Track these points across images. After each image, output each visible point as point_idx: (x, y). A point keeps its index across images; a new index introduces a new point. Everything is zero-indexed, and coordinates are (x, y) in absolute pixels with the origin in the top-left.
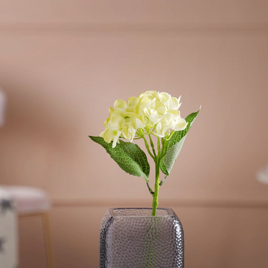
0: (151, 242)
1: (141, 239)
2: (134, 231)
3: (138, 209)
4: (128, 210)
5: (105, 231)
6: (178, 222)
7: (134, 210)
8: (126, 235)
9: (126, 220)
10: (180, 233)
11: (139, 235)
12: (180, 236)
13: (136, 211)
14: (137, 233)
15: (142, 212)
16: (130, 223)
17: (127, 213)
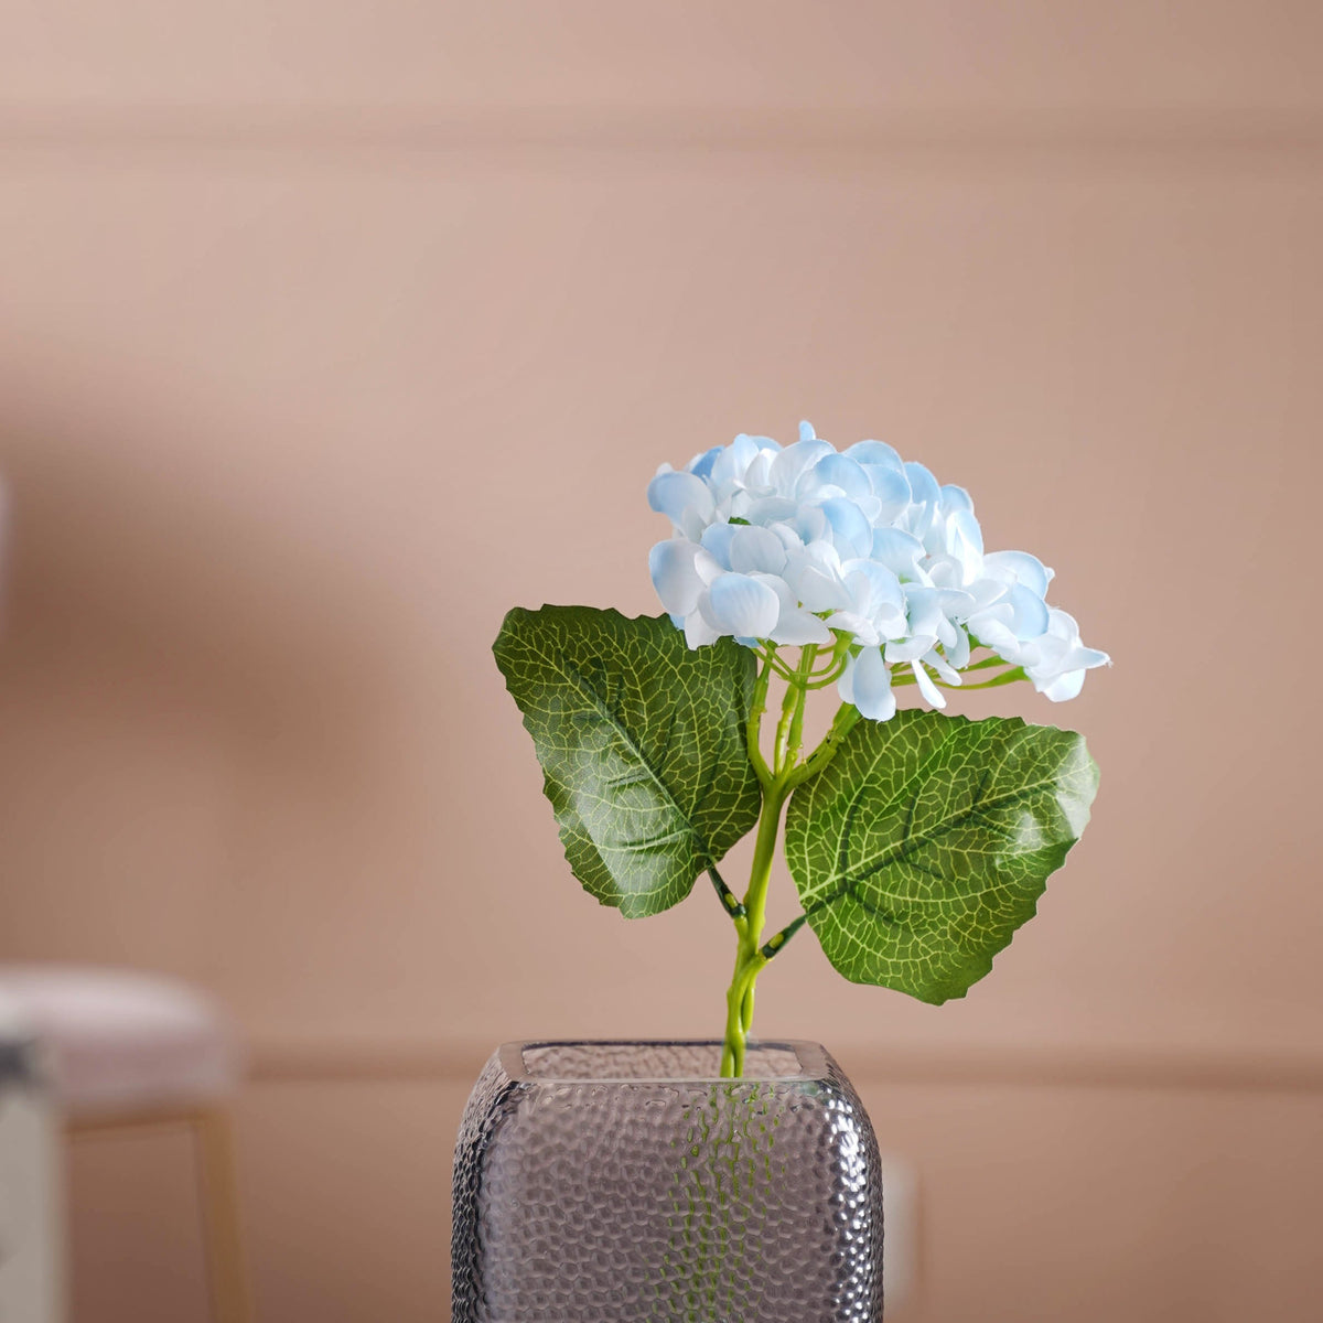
0: (710, 1207)
1: (660, 1192)
2: (622, 1153)
3: (654, 1044)
4: (598, 1049)
5: (478, 1153)
6: (850, 1109)
7: (631, 1049)
8: (582, 1172)
9: (584, 1097)
10: (861, 1165)
11: (648, 1172)
12: (862, 1180)
13: (641, 1057)
14: (640, 1163)
15: (673, 1062)
16: (605, 1115)
17: (597, 1067)
